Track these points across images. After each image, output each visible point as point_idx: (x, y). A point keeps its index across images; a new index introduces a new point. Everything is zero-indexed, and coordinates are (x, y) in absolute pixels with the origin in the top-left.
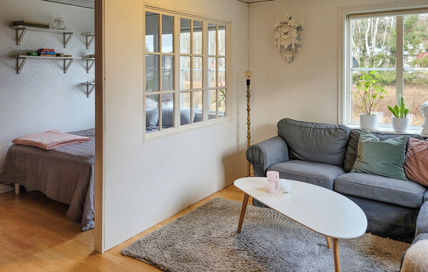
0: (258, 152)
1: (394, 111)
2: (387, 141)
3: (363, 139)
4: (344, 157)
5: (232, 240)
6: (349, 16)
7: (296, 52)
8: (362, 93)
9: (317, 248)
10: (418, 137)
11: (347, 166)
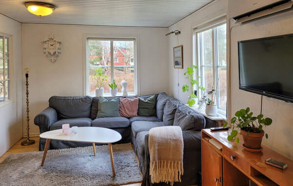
0: (43, 117)
1: (111, 86)
2: (112, 100)
3: (101, 101)
4: (91, 112)
5: (41, 171)
6: (88, 38)
7: (57, 56)
8: (96, 78)
9: (89, 157)
10: (122, 97)
11: (93, 116)
